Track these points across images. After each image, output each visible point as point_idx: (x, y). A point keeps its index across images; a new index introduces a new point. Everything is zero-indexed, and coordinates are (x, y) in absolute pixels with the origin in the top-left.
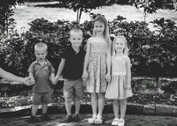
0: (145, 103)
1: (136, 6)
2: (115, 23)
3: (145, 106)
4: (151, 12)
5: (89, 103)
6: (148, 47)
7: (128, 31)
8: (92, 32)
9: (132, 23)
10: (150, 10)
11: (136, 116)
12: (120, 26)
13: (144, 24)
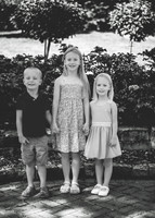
0: (134, 162)
1: (119, 32)
2: (92, 57)
3: (135, 167)
4: (139, 41)
5: (60, 166)
6: (136, 87)
7: (109, 66)
8: (62, 69)
9: (114, 56)
10: (138, 37)
11: (123, 181)
12: (99, 60)
13: (130, 56)
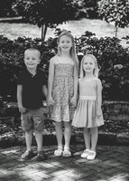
0: (118, 131)
1: (106, 20)
2: (83, 40)
3: (119, 135)
4: (123, 27)
5: (54, 133)
6: (120, 66)
7: (98, 48)
8: (56, 50)
9: (102, 40)
10: (121, 24)
11: (108, 147)
12: (88, 43)
13: (115, 40)
